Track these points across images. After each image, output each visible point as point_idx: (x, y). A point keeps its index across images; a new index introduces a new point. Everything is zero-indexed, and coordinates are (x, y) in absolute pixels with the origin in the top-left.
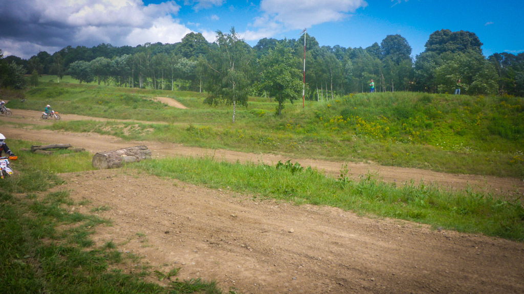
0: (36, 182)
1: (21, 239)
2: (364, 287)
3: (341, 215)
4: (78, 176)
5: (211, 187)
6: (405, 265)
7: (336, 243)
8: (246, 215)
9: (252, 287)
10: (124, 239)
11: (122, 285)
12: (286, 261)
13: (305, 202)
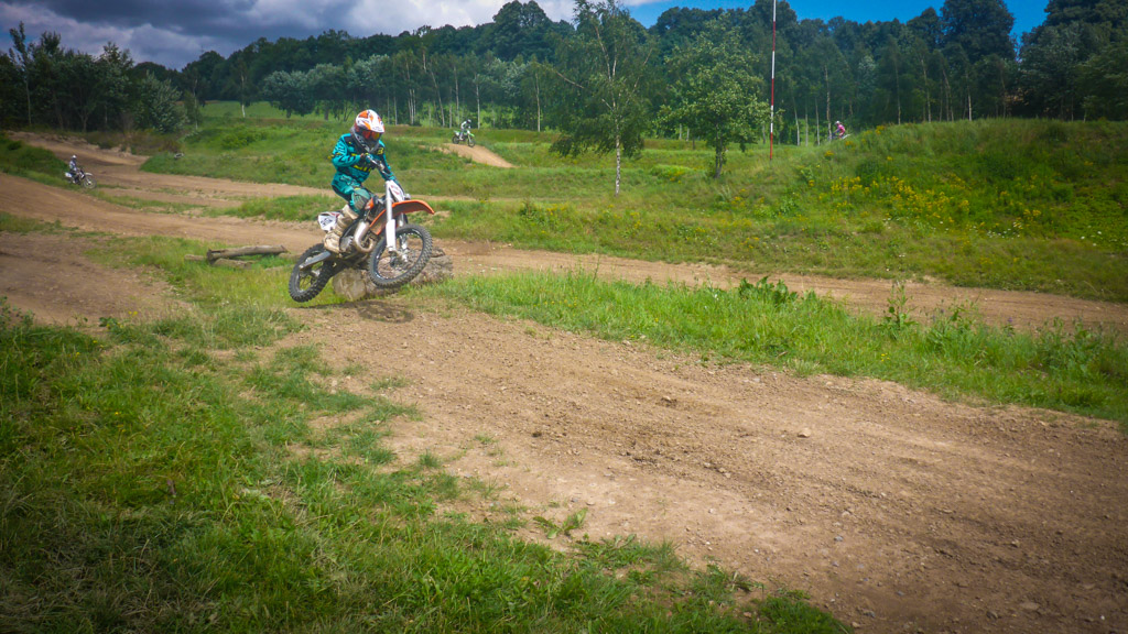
0: (248, 327)
1: (249, 444)
2: (1000, 561)
3: (906, 399)
5: (607, 337)
6: (1080, 511)
7: (911, 460)
8: (694, 396)
9: (749, 556)
10: (453, 448)
11: (476, 546)
12: (810, 500)
13: (817, 369)
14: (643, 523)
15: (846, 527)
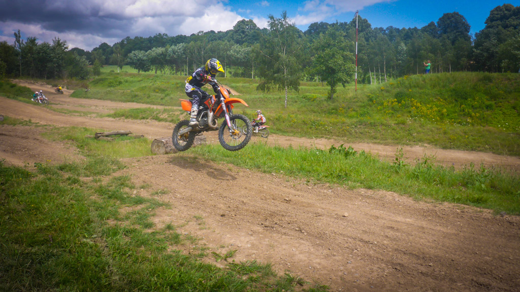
0: (100, 167)
2: (421, 273)
3: (397, 199)
4: (139, 161)
5: (265, 172)
6: (465, 250)
7: (391, 227)
8: (300, 199)
9: (307, 270)
10: (183, 221)
11: (180, 265)
12: (340, 245)
13: (358, 186)
14: (261, 255)
15: (354, 257)
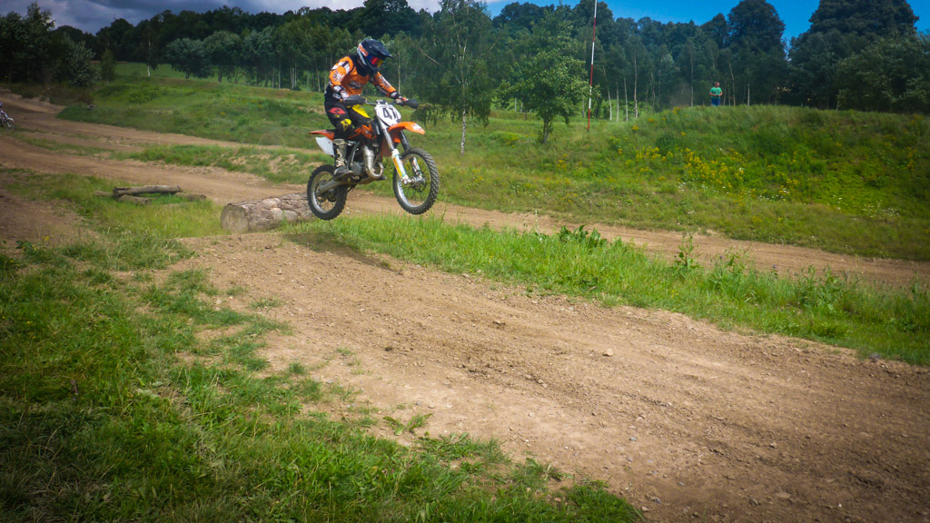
0: (146, 253)
1: (142, 352)
2: (761, 459)
3: (690, 327)
4: (215, 243)
5: (449, 271)
6: (825, 420)
8: (520, 321)
9: (561, 452)
10: (318, 359)
11: (334, 440)
12: (611, 407)
13: (620, 301)
14: (474, 423)
15: (640, 430)
